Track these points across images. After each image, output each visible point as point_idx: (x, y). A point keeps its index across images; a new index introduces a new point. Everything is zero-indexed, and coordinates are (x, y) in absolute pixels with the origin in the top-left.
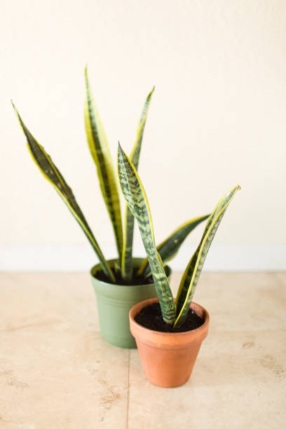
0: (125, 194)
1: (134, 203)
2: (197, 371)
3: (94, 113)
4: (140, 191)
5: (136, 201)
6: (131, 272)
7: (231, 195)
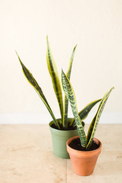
0: (64, 91)
1: (68, 95)
2: (96, 168)
3: (51, 55)
4: (71, 89)
5: (69, 94)
7: (110, 91)
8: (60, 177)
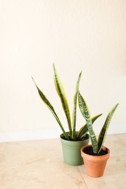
0: (80, 108)
1: (84, 111)
2: (106, 171)
4: (86, 106)
5: (85, 110)
6: (75, 137)
7: (116, 107)
8: (79, 180)
